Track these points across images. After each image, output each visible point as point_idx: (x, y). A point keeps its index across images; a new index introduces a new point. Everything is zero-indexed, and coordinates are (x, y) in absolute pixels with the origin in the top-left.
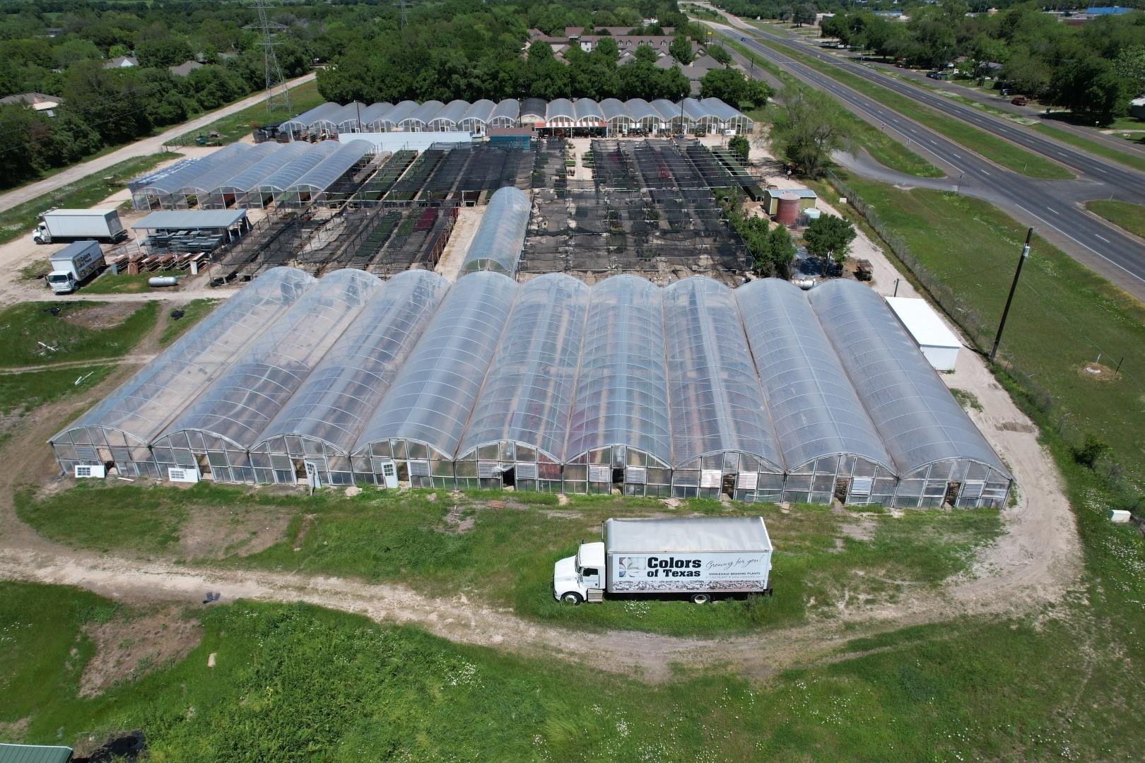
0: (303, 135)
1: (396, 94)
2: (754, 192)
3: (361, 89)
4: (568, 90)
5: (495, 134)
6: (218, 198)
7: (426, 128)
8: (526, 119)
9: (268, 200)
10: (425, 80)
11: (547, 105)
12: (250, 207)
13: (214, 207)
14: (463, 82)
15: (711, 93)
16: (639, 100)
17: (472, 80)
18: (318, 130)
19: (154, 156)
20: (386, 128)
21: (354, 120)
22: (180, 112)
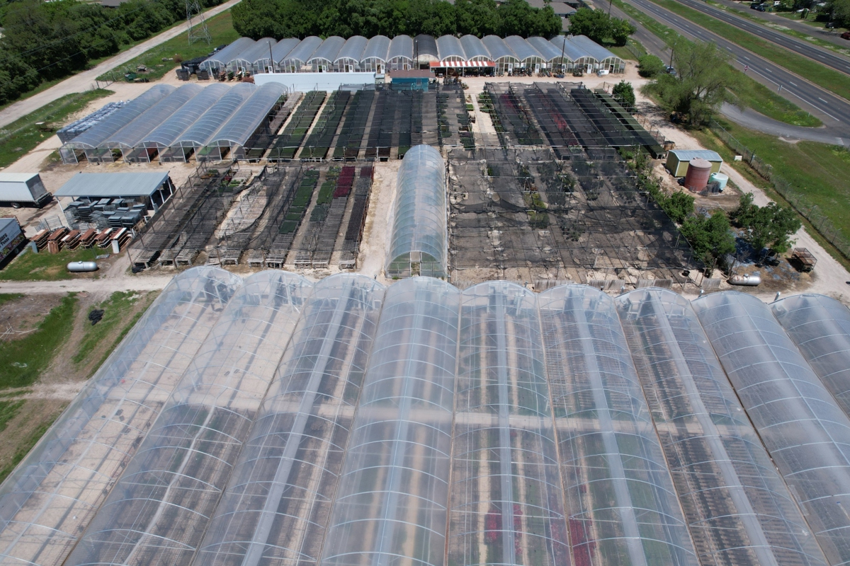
0: (221, 73)
1: (302, 31)
2: (654, 148)
3: (271, 26)
4: (454, 27)
5: (397, 76)
6: (141, 151)
7: (333, 68)
8: (423, 58)
9: (189, 153)
10: (327, 17)
11: (436, 41)
12: (173, 160)
13: (138, 161)
14: (361, 20)
15: (580, 31)
16: (517, 37)
17: (369, 18)
18: (235, 68)
19: (87, 93)
20: (296, 68)
21: (267, 59)
22: (111, 44)
